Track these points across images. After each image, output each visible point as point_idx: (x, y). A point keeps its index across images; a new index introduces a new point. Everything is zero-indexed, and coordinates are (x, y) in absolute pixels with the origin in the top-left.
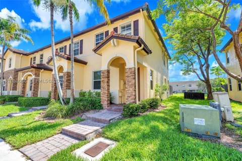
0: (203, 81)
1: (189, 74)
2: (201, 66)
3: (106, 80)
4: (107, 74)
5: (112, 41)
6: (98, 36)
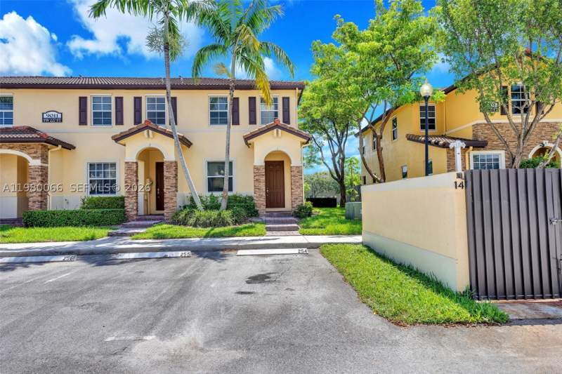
0: (336, 179)
1: (312, 167)
2: (334, 155)
3: (264, 178)
4: (264, 170)
5: (275, 130)
6: (214, 100)
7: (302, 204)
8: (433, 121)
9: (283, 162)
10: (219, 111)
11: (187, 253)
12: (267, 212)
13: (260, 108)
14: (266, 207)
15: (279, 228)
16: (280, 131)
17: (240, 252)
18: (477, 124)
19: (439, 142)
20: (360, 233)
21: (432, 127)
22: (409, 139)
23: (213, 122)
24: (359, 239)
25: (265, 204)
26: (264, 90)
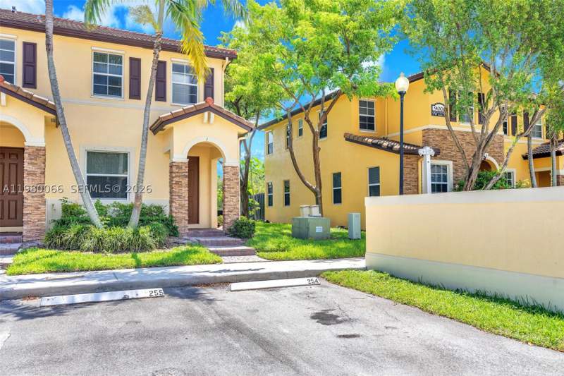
3: (185, 181)
4: (187, 170)
5: (206, 114)
6: (99, 57)
7: (238, 219)
8: (372, 120)
9: (198, 158)
10: (108, 74)
11: (159, 291)
12: (189, 229)
13: (172, 78)
14: (189, 223)
15: (229, 251)
16: (213, 115)
17: (234, 286)
18: (428, 129)
19: (393, 146)
20: (362, 256)
21: (371, 127)
22: (347, 139)
23: (98, 90)
24: (361, 263)
25: (187, 218)
26: (194, 55)
